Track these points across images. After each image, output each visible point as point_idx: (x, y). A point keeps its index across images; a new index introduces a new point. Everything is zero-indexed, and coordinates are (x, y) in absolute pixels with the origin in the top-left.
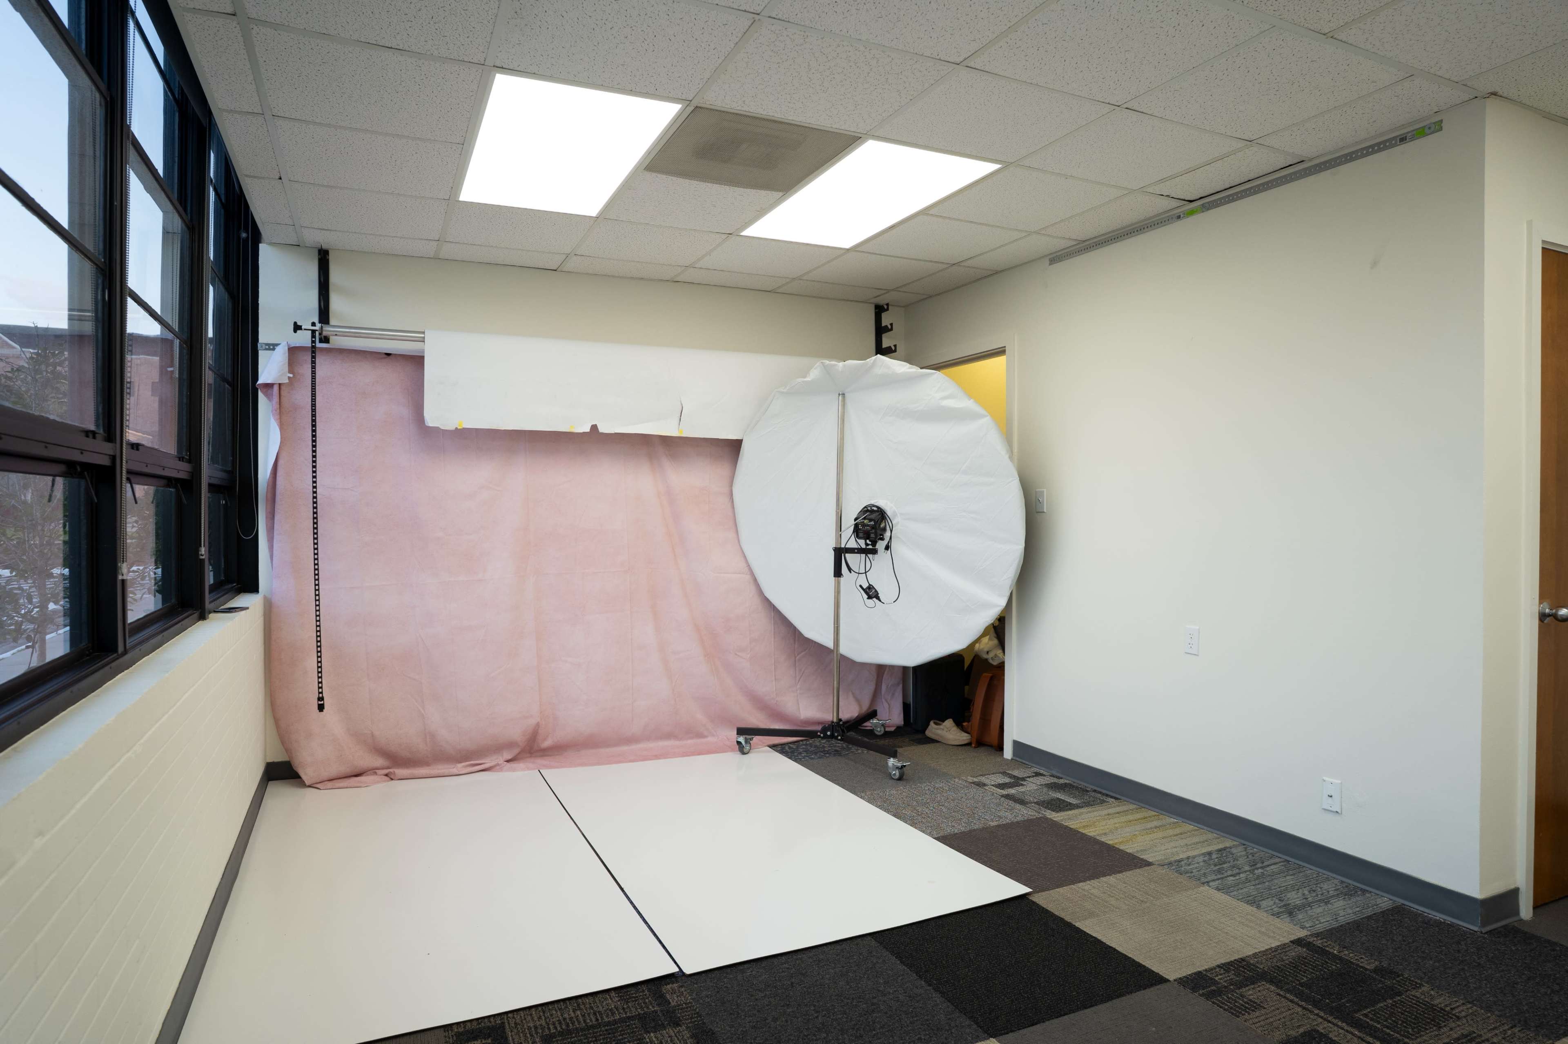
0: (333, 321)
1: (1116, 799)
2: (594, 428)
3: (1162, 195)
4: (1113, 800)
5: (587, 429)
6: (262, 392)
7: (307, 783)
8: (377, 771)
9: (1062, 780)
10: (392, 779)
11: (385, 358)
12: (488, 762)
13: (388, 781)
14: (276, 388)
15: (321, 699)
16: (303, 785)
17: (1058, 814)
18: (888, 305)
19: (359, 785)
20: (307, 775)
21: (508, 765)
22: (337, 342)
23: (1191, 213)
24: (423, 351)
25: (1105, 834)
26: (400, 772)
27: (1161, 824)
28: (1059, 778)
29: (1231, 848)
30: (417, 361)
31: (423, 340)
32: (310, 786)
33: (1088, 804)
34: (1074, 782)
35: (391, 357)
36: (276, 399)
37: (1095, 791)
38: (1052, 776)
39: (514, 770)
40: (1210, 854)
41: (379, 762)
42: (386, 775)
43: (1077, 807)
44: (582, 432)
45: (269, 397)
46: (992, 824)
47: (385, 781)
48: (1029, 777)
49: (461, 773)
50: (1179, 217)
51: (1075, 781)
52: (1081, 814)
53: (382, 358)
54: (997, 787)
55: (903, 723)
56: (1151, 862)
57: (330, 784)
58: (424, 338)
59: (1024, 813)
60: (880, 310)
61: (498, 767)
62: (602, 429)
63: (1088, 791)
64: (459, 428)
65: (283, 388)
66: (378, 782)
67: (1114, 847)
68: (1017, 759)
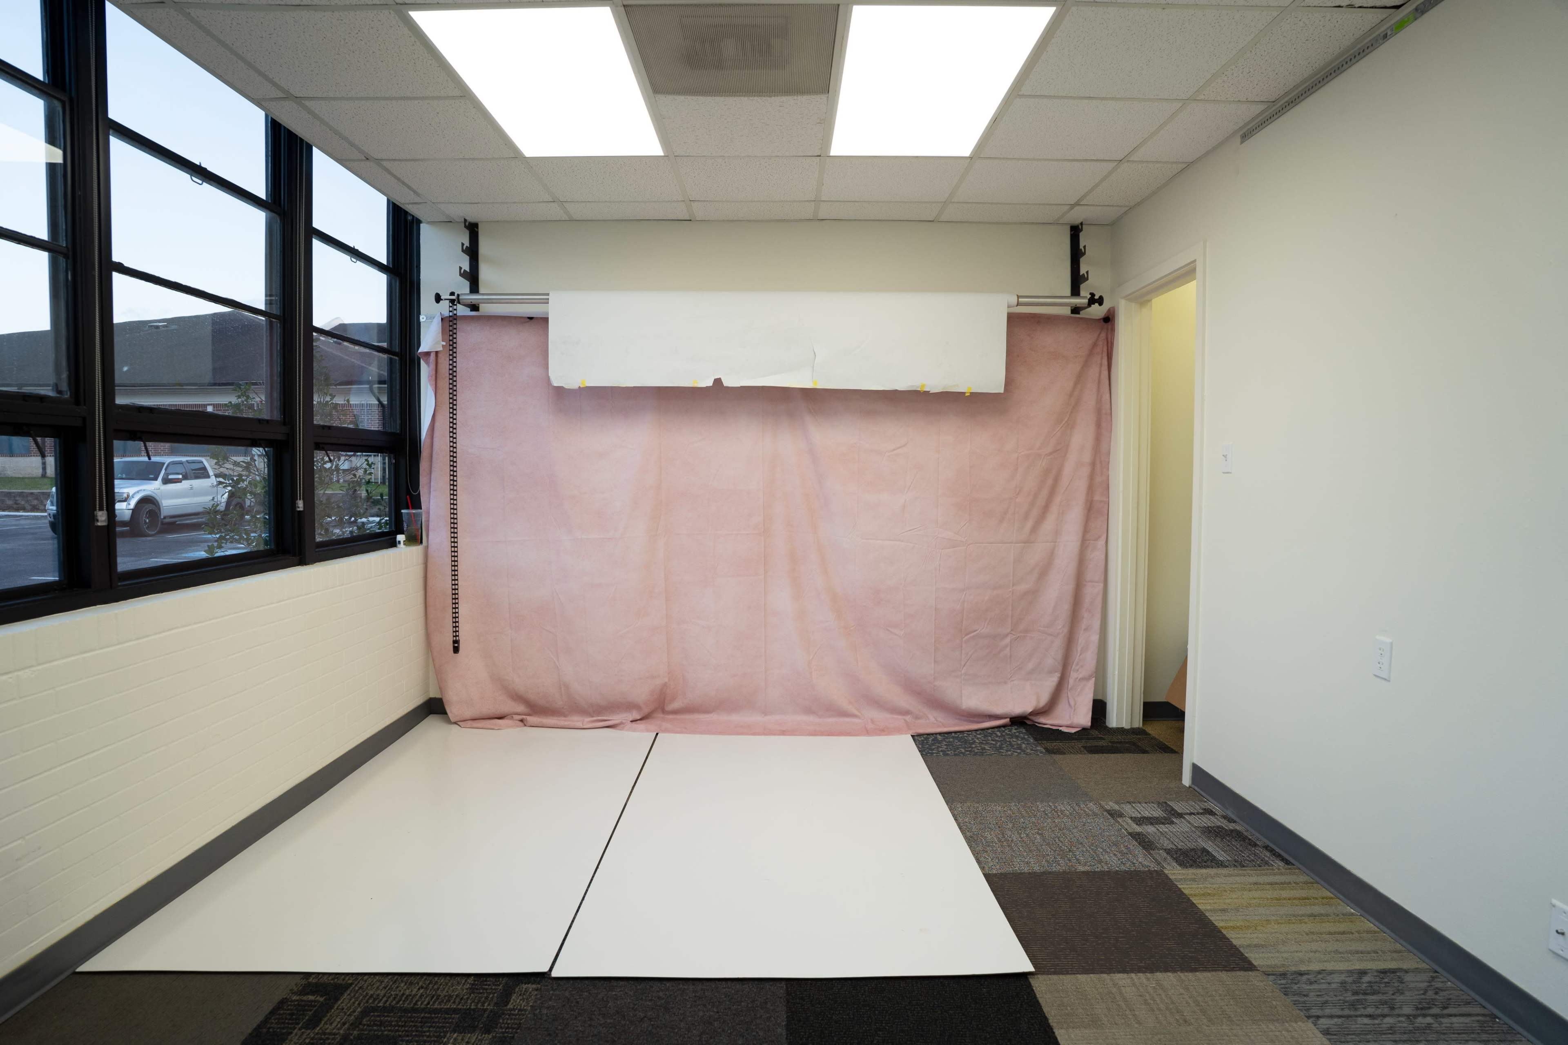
0: (481, 290)
1: (1287, 862)
2: (718, 382)
3: (1339, 7)
4: (1281, 864)
5: (710, 383)
6: (423, 360)
7: (453, 720)
8: (514, 716)
9: (1233, 825)
10: (525, 725)
11: (527, 322)
12: (615, 719)
13: (521, 727)
14: (433, 356)
15: (456, 642)
16: (449, 722)
17: (1185, 871)
18: (1082, 224)
19: (492, 727)
20: (453, 711)
21: (634, 725)
22: (485, 309)
23: (1401, 26)
24: (548, 314)
25: (1224, 910)
26: (531, 719)
27: (1322, 912)
28: (1231, 820)
29: (1406, 971)
30: (543, 321)
31: (546, 302)
32: (455, 723)
33: (1239, 864)
34: (1247, 831)
35: (533, 320)
36: (433, 366)
37: (1266, 847)
38: (1225, 817)
39: (634, 730)
40: (1363, 973)
41: (521, 708)
42: (522, 721)
43: (1221, 864)
44: (705, 386)
45: (427, 363)
46: (1081, 868)
47: (518, 726)
48: (1191, 814)
49: (585, 727)
50: (1385, 37)
51: (1249, 828)
52: (1218, 875)
53: (525, 322)
54: (1134, 821)
55: (1089, 724)
56: (1255, 966)
57: (469, 723)
58: (548, 299)
59: (1142, 860)
60: (1075, 231)
61: (622, 726)
62: (727, 382)
63: (1255, 845)
64: (581, 386)
65: (440, 355)
66: (511, 727)
67: (1220, 932)
68: (1196, 788)
